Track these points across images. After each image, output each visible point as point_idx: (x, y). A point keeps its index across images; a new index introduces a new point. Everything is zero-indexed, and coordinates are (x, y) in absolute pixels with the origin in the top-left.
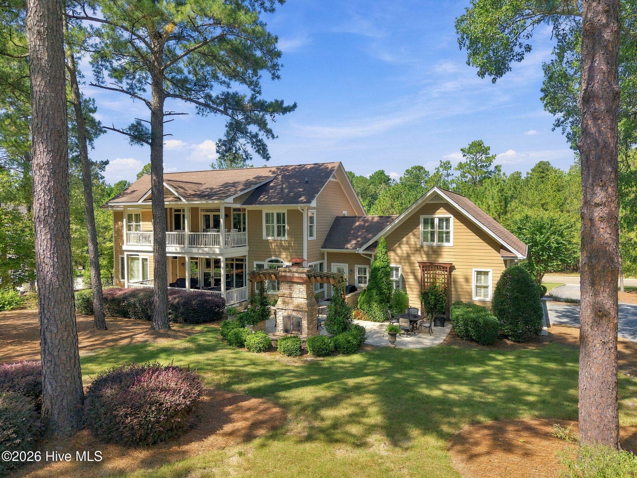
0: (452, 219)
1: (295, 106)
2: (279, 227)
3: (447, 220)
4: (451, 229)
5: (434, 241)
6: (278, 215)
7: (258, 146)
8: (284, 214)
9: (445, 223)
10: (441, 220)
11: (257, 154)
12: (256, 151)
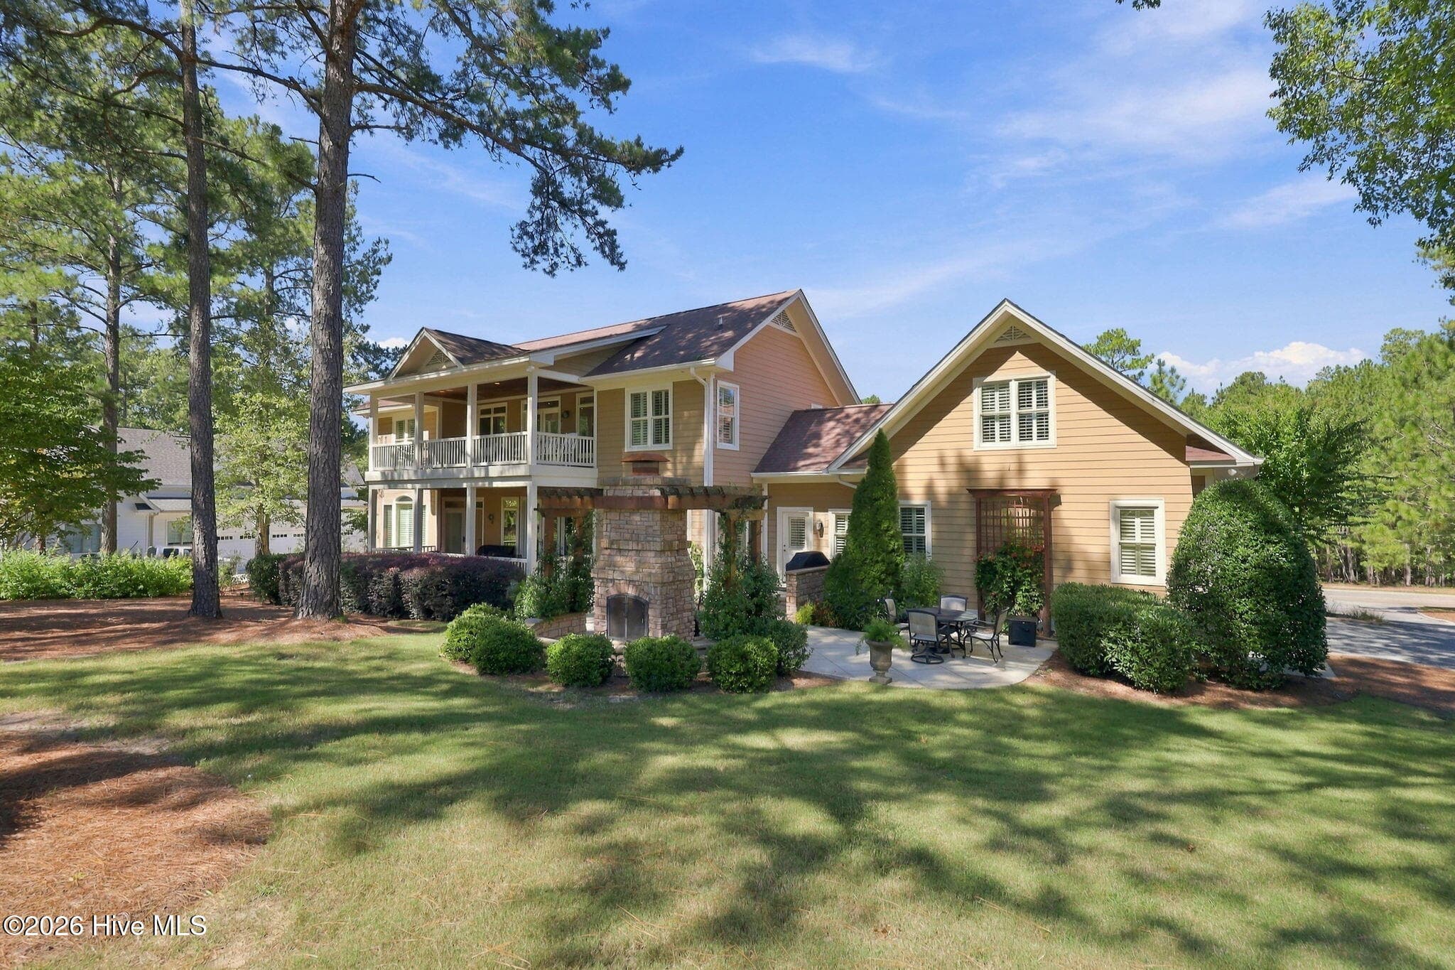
0: (1053, 381)
1: (680, 152)
2: (658, 424)
3: (1042, 384)
4: (1052, 408)
5: (1009, 439)
6: (657, 396)
7: (600, 236)
8: (667, 393)
9: (1034, 393)
10: (1025, 386)
11: (598, 254)
12: (596, 248)
